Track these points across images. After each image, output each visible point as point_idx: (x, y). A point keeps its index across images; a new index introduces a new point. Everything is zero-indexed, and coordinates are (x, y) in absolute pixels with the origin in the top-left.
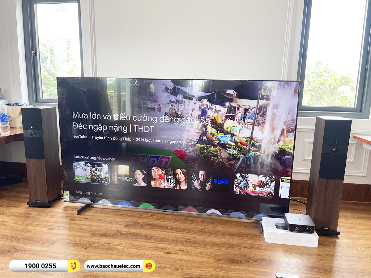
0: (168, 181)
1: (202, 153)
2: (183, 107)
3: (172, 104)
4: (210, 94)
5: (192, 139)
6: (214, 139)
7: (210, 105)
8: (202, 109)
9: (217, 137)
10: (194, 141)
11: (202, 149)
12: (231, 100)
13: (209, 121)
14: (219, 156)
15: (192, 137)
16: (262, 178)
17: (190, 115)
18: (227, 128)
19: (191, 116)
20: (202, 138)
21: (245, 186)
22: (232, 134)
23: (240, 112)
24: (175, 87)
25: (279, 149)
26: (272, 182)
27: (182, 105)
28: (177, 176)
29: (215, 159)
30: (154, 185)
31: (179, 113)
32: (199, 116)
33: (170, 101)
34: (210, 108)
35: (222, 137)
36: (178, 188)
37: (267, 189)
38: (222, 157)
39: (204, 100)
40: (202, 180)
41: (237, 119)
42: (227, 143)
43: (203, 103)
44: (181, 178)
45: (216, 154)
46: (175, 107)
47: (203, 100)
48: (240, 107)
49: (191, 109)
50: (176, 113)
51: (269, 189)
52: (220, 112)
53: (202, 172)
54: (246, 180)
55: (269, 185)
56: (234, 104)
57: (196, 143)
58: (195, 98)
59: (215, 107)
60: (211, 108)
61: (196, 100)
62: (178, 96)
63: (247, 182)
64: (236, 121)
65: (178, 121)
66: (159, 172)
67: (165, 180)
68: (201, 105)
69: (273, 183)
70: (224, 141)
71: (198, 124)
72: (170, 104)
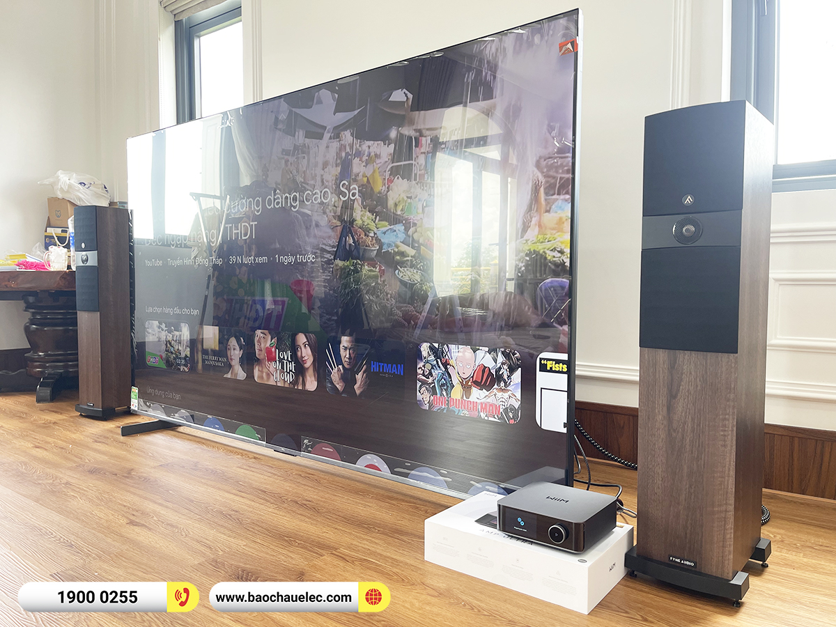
1: (346, 286)
3: (286, 157)
4: (356, 112)
5: (324, 247)
6: (369, 241)
7: (357, 143)
8: (342, 158)
9: (375, 234)
10: (329, 252)
11: (345, 273)
12: (401, 121)
13: (357, 191)
14: (381, 290)
15: (325, 242)
17: (319, 179)
18: (396, 205)
19: (320, 184)
20: (343, 243)
21: (443, 385)
22: (406, 220)
23: (422, 151)
24: (291, 112)
25: (527, 255)
27: (304, 158)
28: (299, 354)
29: (373, 301)
30: (259, 377)
31: (300, 179)
32: (336, 179)
33: (283, 150)
34: (359, 154)
35: (385, 233)
36: (300, 388)
38: (387, 294)
40: (346, 366)
41: (416, 175)
42: (396, 250)
43: (343, 142)
44: (306, 358)
45: (374, 287)
46: (291, 164)
47: (342, 133)
48: (421, 135)
49: (320, 165)
50: (294, 181)
51: (506, 395)
52: (378, 161)
53: (346, 341)
54: (446, 365)
56: (407, 131)
57: (332, 257)
58: (328, 132)
59: (367, 149)
60: (360, 152)
61: (330, 138)
62: (297, 133)
63: (446, 368)
64: (415, 180)
65: (298, 202)
66: (266, 342)
67: (278, 362)
68: (340, 150)
70: (389, 245)
71: (335, 202)
72: (283, 158)
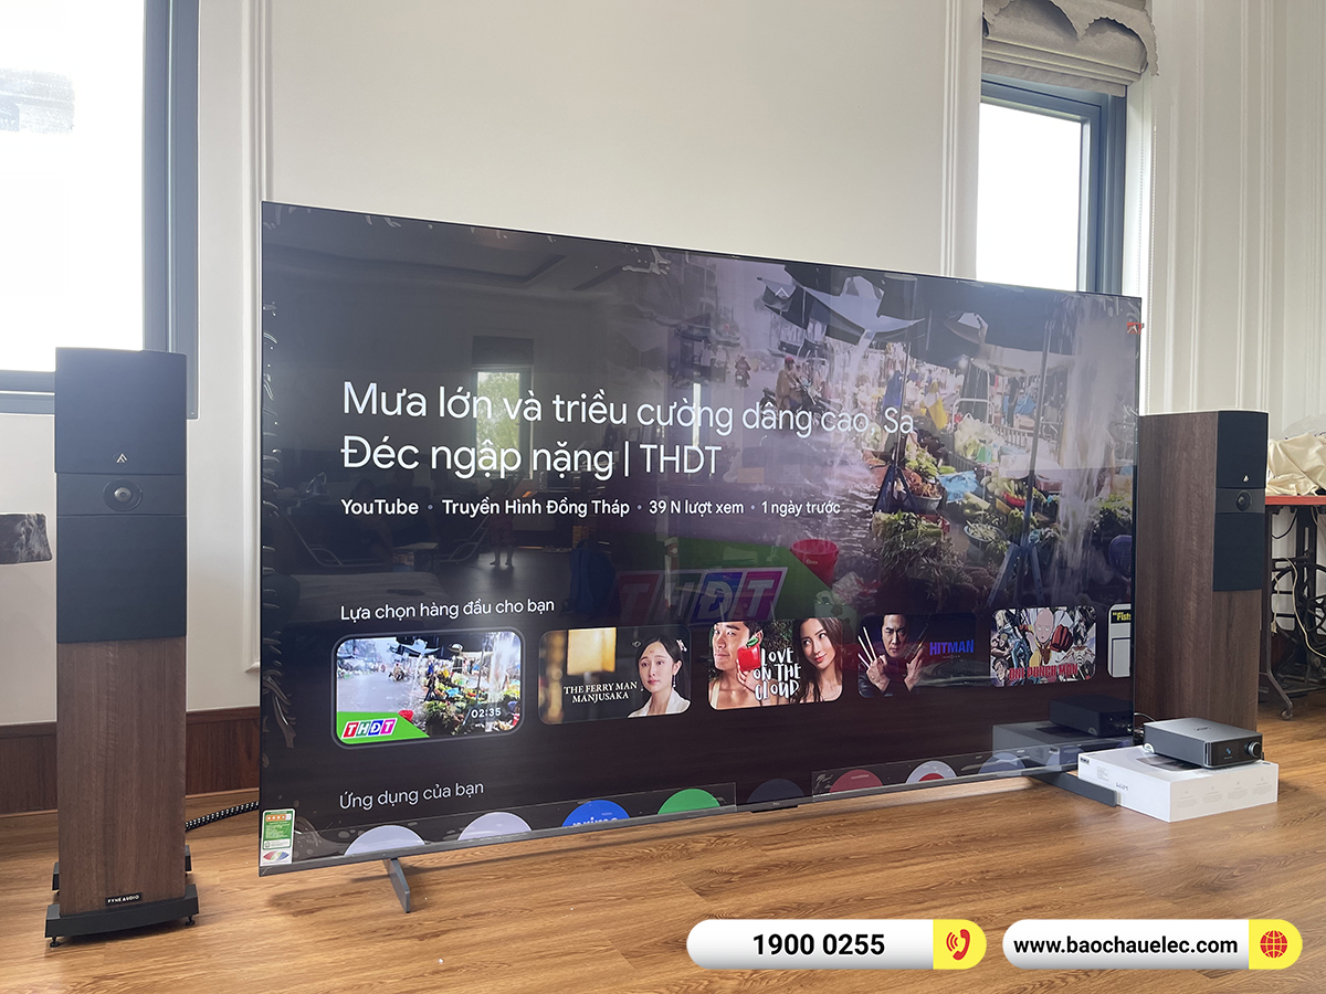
0: (775, 675)
1: (891, 547)
2: (825, 369)
3: (788, 355)
4: (912, 323)
5: (856, 493)
6: (927, 489)
7: (912, 364)
8: (888, 376)
9: (937, 480)
10: (865, 501)
11: (891, 530)
12: (973, 351)
13: (911, 424)
14: (944, 551)
15: (858, 486)
16: (1063, 618)
17: (848, 397)
18: (965, 448)
19: (852, 405)
20: (889, 489)
21: (1021, 655)
22: (979, 467)
23: (999, 390)
24: (798, 292)
25: (1101, 513)
26: (1088, 627)
27: (823, 363)
28: (808, 650)
29: (933, 565)
30: (720, 700)
31: (813, 392)
32: (879, 404)
33: (783, 344)
34: (915, 377)
35: (950, 480)
36: (810, 700)
37: (1077, 653)
38: (953, 556)
39: (895, 345)
40: (891, 654)
41: (990, 416)
42: (966, 502)
43: (891, 357)
44: (820, 655)
45: (935, 547)
46: (798, 367)
47: (891, 344)
48: (998, 373)
49: (853, 379)
50: (803, 393)
51: (1083, 652)
52: (942, 391)
53: (892, 621)
54: (1024, 631)
55: (1082, 640)
56: (982, 365)
57: (871, 508)
58: (868, 337)
59: (927, 373)
60: (917, 374)
61: (871, 346)
62: (811, 325)
63: (1024, 636)
64: (990, 422)
65: (809, 425)
66: (739, 640)
67: (764, 669)
68: (887, 365)
69: (1092, 632)
70: (956, 496)
71: (876, 434)
72: (782, 356)
